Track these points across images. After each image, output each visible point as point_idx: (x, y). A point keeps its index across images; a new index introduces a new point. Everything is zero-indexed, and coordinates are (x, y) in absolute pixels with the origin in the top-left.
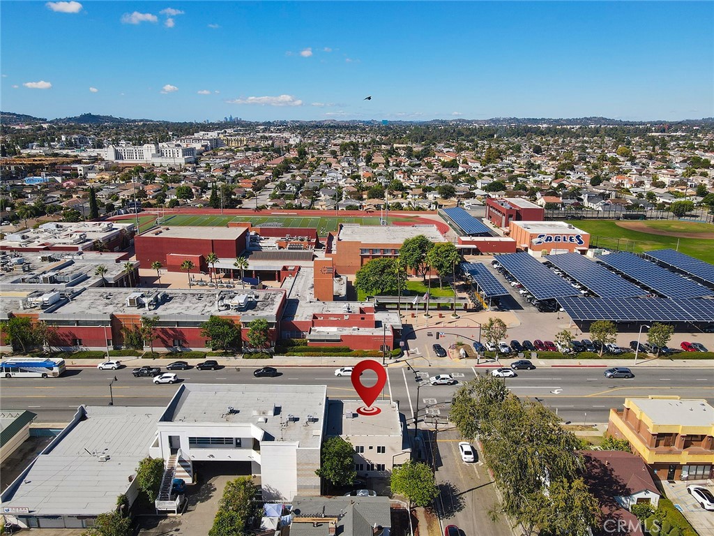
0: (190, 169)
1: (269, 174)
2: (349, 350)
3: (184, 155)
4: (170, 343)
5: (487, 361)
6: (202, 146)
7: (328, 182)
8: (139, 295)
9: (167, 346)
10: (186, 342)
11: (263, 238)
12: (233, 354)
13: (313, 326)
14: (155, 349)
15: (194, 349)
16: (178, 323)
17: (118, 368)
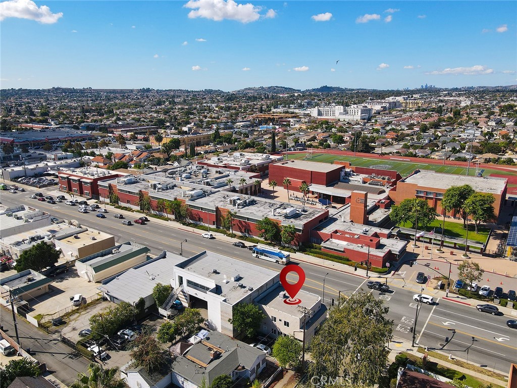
0: (362, 123)
1: (417, 129)
2: (348, 260)
3: (362, 114)
4: (243, 231)
5: (458, 297)
6: (382, 107)
7: (464, 137)
8: (236, 198)
9: (241, 232)
10: (251, 232)
11: (355, 174)
12: (274, 246)
13: (331, 238)
14: (234, 232)
15: (255, 237)
16: (248, 219)
17: (211, 238)
